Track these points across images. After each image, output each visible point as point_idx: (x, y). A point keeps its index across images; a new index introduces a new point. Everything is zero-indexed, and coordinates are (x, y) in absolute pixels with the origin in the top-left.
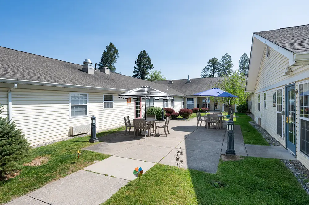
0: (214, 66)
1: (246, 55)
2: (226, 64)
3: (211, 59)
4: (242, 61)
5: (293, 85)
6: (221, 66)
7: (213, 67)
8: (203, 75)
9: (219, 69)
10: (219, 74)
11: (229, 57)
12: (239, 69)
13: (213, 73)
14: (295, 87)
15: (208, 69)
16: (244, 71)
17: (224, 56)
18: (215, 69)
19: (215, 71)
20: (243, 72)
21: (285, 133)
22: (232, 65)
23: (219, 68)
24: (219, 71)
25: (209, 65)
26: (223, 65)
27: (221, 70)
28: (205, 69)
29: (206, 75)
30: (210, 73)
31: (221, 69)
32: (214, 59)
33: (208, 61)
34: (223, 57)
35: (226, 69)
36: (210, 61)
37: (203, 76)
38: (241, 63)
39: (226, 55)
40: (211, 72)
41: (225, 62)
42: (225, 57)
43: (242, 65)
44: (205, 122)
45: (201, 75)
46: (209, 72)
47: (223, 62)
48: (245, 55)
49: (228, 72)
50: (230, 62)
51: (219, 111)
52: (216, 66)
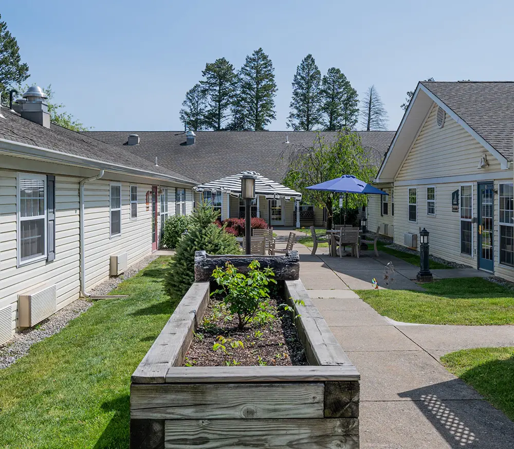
0: (221, 84)
1: (313, 61)
2: (258, 84)
3: (213, 62)
4: (303, 78)
5: (491, 183)
6: (243, 87)
7: (218, 88)
8: (188, 111)
9: (236, 95)
10: (236, 112)
11: (268, 64)
12: (293, 101)
13: (220, 109)
14: (493, 186)
15: (204, 92)
16: (309, 109)
17: (252, 57)
18: (225, 94)
19: (224, 102)
20: (304, 111)
21: (476, 248)
22: (275, 86)
23: (238, 92)
24: (237, 103)
25: (205, 79)
26: (248, 86)
27: (243, 99)
28: (194, 94)
29: (197, 114)
30: (209, 108)
31: (243, 95)
32: (222, 62)
33: (204, 69)
34: (249, 60)
35: (258, 98)
36: (209, 68)
37: (186, 113)
38: (298, 83)
39: (257, 53)
40: (213, 104)
41: (255, 75)
42: (254, 60)
43: (303, 89)
44: (330, 244)
45: (182, 112)
46: (207, 104)
47: (249, 75)
48: (310, 61)
49: (263, 106)
50: (270, 76)
51: (283, 226)
52: (228, 84)
